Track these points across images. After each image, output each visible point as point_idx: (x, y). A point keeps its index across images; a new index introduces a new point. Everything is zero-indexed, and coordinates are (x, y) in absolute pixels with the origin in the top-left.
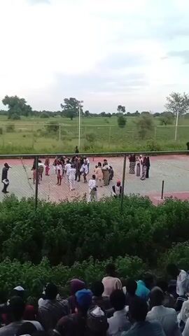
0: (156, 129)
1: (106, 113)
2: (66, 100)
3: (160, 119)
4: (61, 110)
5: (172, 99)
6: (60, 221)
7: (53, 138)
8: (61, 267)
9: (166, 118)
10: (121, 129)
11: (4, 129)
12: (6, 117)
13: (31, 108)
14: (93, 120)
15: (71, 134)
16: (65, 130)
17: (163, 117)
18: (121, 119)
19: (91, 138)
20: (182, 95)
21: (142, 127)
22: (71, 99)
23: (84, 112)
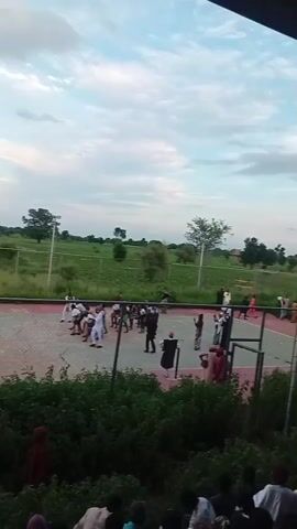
0: (170, 268)
1: (96, 237)
2: (32, 211)
3: (177, 254)
4: (23, 226)
5: (196, 226)
7: (5, 269)
9: (186, 253)
10: (118, 264)
14: (74, 245)
15: (36, 264)
16: (27, 258)
17: (181, 251)
18: (120, 248)
19: (69, 274)
20: (209, 222)
21: (151, 264)
22: (41, 210)
23: (60, 232)
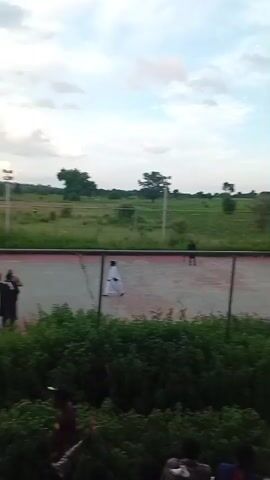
1: (205, 193)
2: (146, 175)
4: (139, 188)
6: (133, 347)
7: (126, 227)
8: (132, 415)
10: (229, 216)
11: (58, 213)
12: (61, 197)
13: (95, 186)
14: (185, 202)
15: (152, 221)
16: (144, 216)
18: (229, 201)
19: (181, 228)
22: (154, 173)
23: (172, 191)
